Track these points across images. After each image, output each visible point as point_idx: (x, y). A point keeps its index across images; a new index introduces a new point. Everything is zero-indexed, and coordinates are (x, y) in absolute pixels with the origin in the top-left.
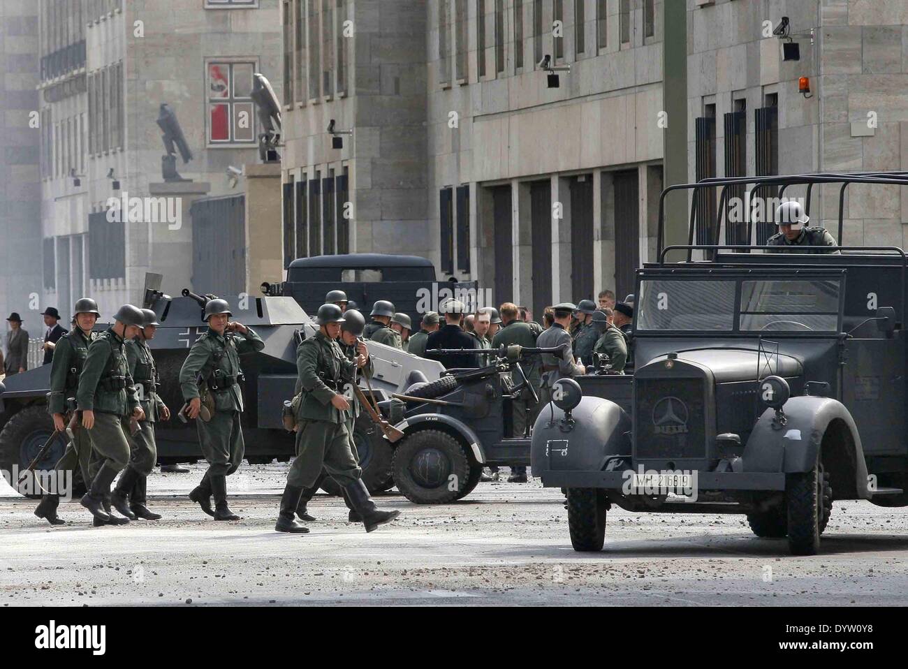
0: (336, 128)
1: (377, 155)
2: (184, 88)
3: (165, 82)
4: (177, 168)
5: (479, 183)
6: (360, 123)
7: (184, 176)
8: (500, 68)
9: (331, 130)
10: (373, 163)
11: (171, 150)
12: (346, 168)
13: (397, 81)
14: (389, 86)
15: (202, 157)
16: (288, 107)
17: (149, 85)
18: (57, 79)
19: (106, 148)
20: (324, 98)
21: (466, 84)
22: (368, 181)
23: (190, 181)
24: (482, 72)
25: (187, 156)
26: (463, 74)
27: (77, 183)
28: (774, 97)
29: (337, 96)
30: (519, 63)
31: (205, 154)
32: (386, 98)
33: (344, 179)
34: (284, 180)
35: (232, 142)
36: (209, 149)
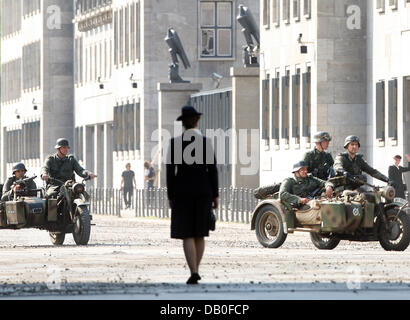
0: (302, 40)
1: (331, 58)
2: (184, 19)
3: (170, 15)
4: (180, 74)
6: (320, 36)
7: (184, 78)
10: (329, 64)
11: (175, 60)
12: (309, 68)
14: (341, 11)
15: (195, 67)
16: (266, 26)
17: (159, 16)
18: (88, 15)
19: (127, 60)
20: (293, 20)
21: (396, 9)
22: (325, 76)
23: (188, 82)
25: (186, 64)
27: (102, 87)
31: (198, 64)
32: (338, 19)
33: (308, 77)
34: (262, 78)
35: (216, 56)
36: (201, 61)
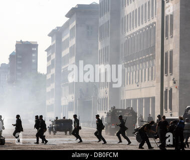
5: (126, 100)
8: (130, 83)
9: (106, 92)
21: (125, 86)
28: (172, 89)
29: (106, 87)
30: (133, 83)
33: (107, 99)
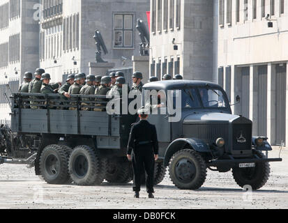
0: (175, 42)
1: (192, 53)
2: (104, 24)
3: (97, 22)
4: (102, 57)
5: (235, 66)
6: (185, 40)
7: (104, 60)
8: (246, 19)
9: (173, 42)
10: (190, 57)
11: (99, 49)
12: (179, 58)
13: (201, 23)
14: (198, 25)
15: (111, 53)
16: (154, 33)
17: (90, 23)
18: (48, 20)
19: (71, 48)
20: (169, 30)
21: (231, 25)
22: (188, 64)
23: (107, 62)
24: (238, 20)
25: (106, 52)
26: (229, 21)
27: (55, 62)
29: (175, 29)
30: (255, 17)
31: (112, 51)
32: (196, 30)
33: (178, 63)
34: (151, 62)
35: (123, 47)
36: (114, 49)
